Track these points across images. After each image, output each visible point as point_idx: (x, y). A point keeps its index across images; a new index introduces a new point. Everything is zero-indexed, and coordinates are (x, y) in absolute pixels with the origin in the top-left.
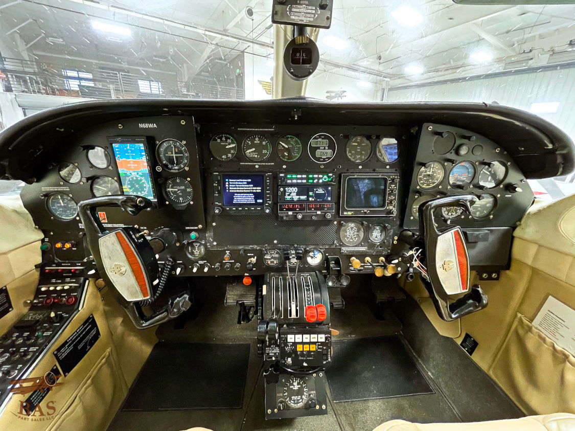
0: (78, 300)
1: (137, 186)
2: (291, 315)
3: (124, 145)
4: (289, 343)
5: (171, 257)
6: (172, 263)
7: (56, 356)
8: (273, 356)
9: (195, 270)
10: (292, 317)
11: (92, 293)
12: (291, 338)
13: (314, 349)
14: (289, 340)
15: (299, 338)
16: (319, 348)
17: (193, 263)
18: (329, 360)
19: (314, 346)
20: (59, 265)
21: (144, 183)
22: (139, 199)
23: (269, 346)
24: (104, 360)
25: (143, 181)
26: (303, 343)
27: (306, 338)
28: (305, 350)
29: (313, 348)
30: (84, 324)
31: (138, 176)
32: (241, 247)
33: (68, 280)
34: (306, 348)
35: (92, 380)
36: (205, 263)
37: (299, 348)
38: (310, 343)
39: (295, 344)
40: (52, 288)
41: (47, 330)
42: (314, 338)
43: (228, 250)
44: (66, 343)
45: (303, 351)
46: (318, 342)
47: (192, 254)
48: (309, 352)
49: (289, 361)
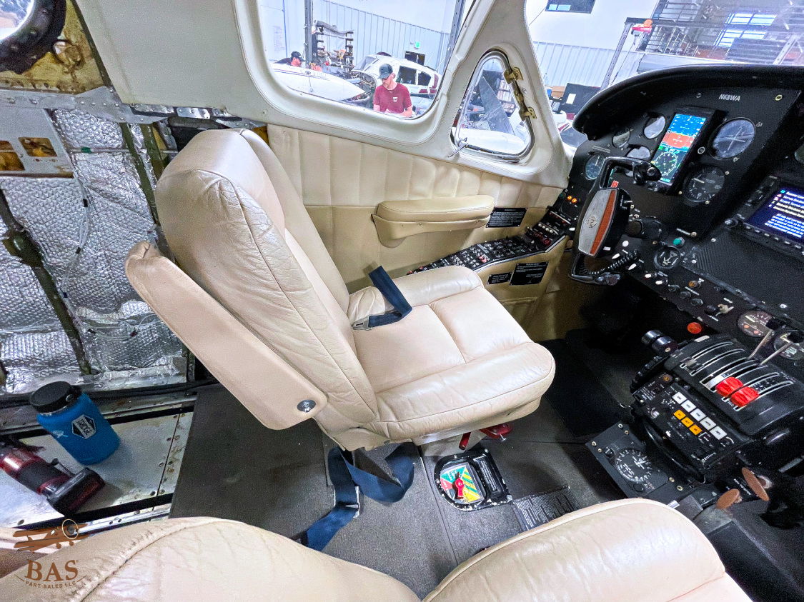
0: (550, 244)
1: (665, 164)
2: (705, 382)
3: (685, 116)
4: (673, 399)
5: (637, 252)
6: (634, 257)
7: (517, 266)
8: (643, 399)
9: (648, 276)
10: (705, 385)
11: (560, 247)
12: (679, 397)
13: (696, 433)
14: (675, 397)
15: (689, 406)
16: (702, 437)
17: (652, 269)
18: (703, 461)
19: (699, 430)
20: (559, 214)
21: (674, 163)
22: (652, 168)
23: (650, 389)
24: (529, 300)
25: (674, 160)
26: (688, 415)
27: (698, 415)
28: (683, 421)
29: (695, 430)
30: (541, 264)
31: (674, 154)
32: (722, 284)
33: (555, 228)
34: (687, 422)
35: (517, 304)
36: (664, 276)
37: (679, 414)
38: (698, 423)
39: (678, 407)
40: (544, 227)
41: (525, 249)
42: (708, 423)
43: (702, 278)
44: (525, 265)
45: (680, 421)
46: (708, 432)
47: (661, 261)
48: (687, 429)
49: (654, 414)
